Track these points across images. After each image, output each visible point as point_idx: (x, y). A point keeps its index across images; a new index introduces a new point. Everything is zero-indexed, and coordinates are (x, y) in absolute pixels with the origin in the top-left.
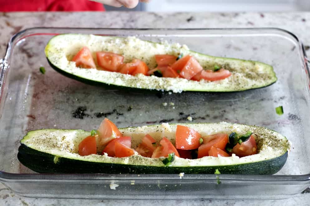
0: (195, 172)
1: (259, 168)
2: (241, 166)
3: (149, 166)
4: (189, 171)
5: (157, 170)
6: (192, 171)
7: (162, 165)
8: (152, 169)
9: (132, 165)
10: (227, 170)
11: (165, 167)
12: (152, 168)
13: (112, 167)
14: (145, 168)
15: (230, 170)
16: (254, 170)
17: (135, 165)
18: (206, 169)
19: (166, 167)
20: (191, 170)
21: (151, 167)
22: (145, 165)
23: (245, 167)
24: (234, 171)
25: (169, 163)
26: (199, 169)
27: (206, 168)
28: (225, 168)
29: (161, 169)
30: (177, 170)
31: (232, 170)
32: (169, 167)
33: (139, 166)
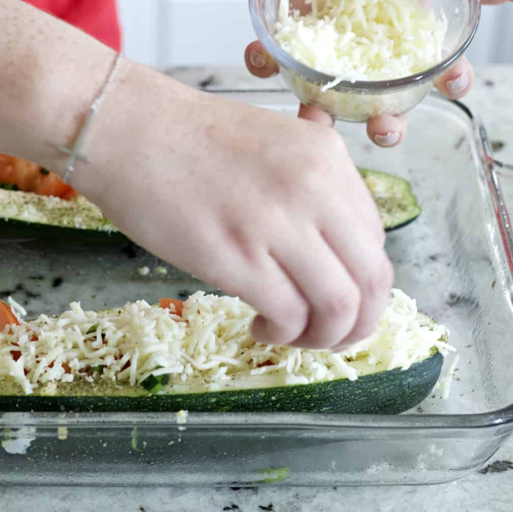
0: (223, 406)
1: (376, 389)
2: (335, 385)
3: (109, 397)
4: (208, 403)
5: (130, 405)
6: (216, 403)
7: (142, 392)
8: (118, 402)
9: (69, 398)
10: (301, 397)
11: (149, 398)
12: (116, 401)
13: (17, 405)
14: (100, 404)
15: (308, 397)
16: (365, 396)
17: (76, 397)
18: (250, 397)
19: (152, 396)
20: (214, 400)
21: (114, 398)
22: (100, 394)
23: (344, 389)
24: (317, 399)
25: (159, 386)
26: (233, 399)
27: (248, 395)
28: (295, 391)
29: (139, 403)
30: (179, 402)
31: (312, 397)
32: (159, 397)
33: (85, 397)
